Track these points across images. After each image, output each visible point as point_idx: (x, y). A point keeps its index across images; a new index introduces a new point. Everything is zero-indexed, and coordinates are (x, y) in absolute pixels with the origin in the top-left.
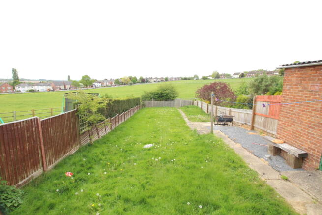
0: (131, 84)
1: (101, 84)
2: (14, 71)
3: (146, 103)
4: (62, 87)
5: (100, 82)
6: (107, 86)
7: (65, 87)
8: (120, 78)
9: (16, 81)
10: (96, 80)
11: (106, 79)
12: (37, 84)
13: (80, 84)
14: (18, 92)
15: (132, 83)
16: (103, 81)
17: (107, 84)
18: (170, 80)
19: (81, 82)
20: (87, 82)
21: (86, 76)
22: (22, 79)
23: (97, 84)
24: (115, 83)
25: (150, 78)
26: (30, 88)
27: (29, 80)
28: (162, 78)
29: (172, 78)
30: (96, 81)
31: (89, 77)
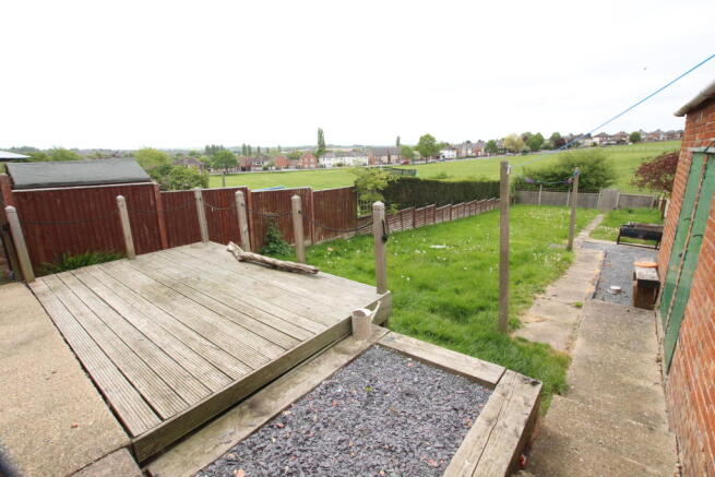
0: (525, 152)
1: (455, 153)
2: (320, 133)
3: (523, 194)
4: (385, 159)
5: (454, 149)
6: (468, 157)
7: (389, 159)
8: (500, 139)
9: (322, 150)
10: (448, 144)
11: (468, 142)
12: (348, 154)
13: (415, 152)
14: (322, 166)
15: (528, 148)
16: (461, 146)
17: (470, 152)
18: (650, 139)
19: (417, 149)
20: (429, 149)
21: (428, 136)
22: (331, 146)
23: (446, 153)
24: (485, 150)
25: (580, 136)
26: (338, 161)
27: (339, 147)
28: (623, 134)
29: (657, 133)
30: (446, 146)
31: (432, 139)
